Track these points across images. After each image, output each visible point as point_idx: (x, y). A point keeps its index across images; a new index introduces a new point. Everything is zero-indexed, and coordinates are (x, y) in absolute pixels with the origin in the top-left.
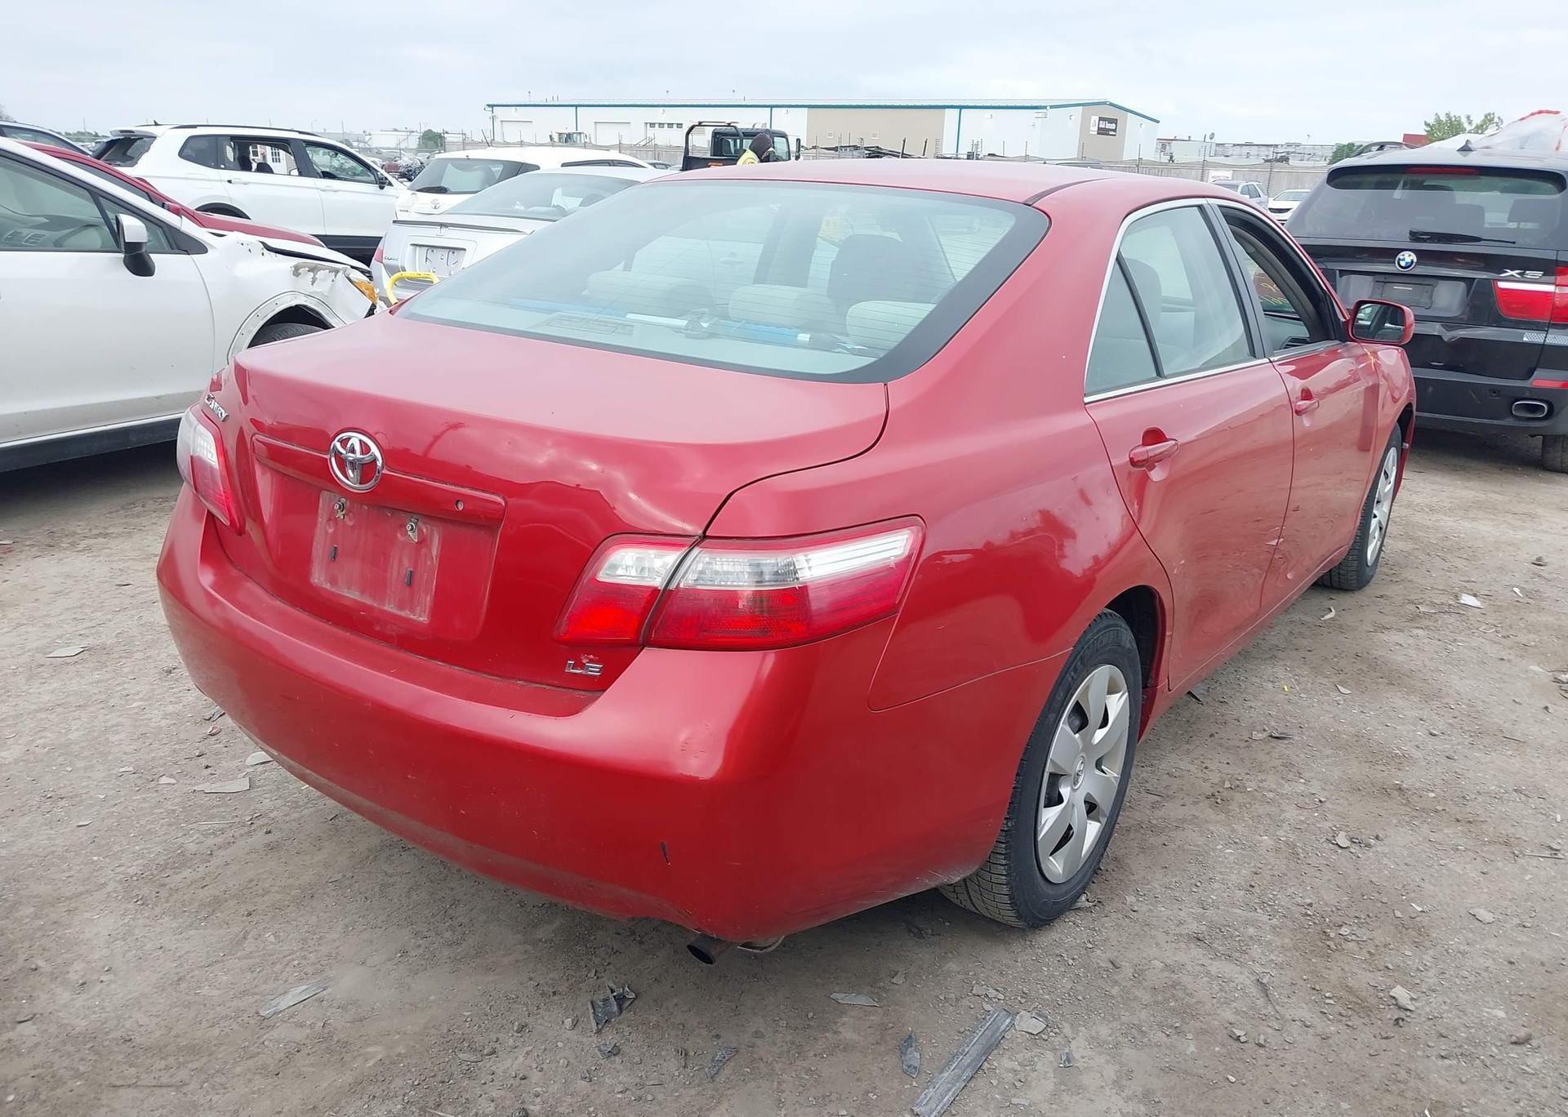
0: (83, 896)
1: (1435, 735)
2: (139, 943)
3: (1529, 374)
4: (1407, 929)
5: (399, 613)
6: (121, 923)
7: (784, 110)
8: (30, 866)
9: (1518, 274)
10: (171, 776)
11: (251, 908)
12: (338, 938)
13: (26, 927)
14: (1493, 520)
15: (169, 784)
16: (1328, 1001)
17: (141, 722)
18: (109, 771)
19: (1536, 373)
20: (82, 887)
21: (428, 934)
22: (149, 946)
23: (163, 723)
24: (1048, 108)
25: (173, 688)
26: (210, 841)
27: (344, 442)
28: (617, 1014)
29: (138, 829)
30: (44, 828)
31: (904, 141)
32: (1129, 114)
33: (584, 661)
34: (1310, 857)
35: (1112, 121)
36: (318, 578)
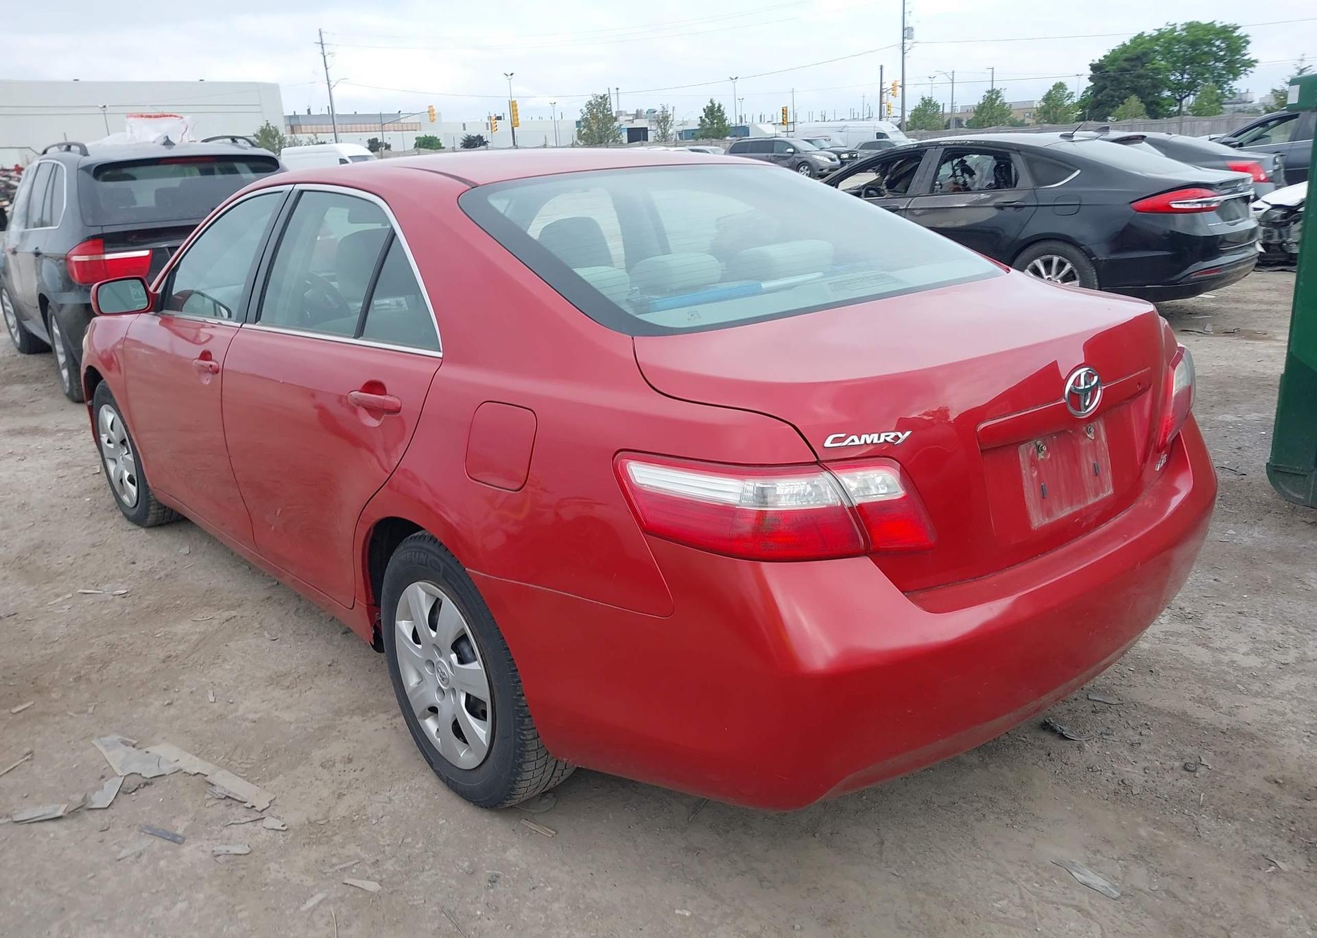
5: (1097, 499)
27: (1077, 382)
36: (1038, 520)
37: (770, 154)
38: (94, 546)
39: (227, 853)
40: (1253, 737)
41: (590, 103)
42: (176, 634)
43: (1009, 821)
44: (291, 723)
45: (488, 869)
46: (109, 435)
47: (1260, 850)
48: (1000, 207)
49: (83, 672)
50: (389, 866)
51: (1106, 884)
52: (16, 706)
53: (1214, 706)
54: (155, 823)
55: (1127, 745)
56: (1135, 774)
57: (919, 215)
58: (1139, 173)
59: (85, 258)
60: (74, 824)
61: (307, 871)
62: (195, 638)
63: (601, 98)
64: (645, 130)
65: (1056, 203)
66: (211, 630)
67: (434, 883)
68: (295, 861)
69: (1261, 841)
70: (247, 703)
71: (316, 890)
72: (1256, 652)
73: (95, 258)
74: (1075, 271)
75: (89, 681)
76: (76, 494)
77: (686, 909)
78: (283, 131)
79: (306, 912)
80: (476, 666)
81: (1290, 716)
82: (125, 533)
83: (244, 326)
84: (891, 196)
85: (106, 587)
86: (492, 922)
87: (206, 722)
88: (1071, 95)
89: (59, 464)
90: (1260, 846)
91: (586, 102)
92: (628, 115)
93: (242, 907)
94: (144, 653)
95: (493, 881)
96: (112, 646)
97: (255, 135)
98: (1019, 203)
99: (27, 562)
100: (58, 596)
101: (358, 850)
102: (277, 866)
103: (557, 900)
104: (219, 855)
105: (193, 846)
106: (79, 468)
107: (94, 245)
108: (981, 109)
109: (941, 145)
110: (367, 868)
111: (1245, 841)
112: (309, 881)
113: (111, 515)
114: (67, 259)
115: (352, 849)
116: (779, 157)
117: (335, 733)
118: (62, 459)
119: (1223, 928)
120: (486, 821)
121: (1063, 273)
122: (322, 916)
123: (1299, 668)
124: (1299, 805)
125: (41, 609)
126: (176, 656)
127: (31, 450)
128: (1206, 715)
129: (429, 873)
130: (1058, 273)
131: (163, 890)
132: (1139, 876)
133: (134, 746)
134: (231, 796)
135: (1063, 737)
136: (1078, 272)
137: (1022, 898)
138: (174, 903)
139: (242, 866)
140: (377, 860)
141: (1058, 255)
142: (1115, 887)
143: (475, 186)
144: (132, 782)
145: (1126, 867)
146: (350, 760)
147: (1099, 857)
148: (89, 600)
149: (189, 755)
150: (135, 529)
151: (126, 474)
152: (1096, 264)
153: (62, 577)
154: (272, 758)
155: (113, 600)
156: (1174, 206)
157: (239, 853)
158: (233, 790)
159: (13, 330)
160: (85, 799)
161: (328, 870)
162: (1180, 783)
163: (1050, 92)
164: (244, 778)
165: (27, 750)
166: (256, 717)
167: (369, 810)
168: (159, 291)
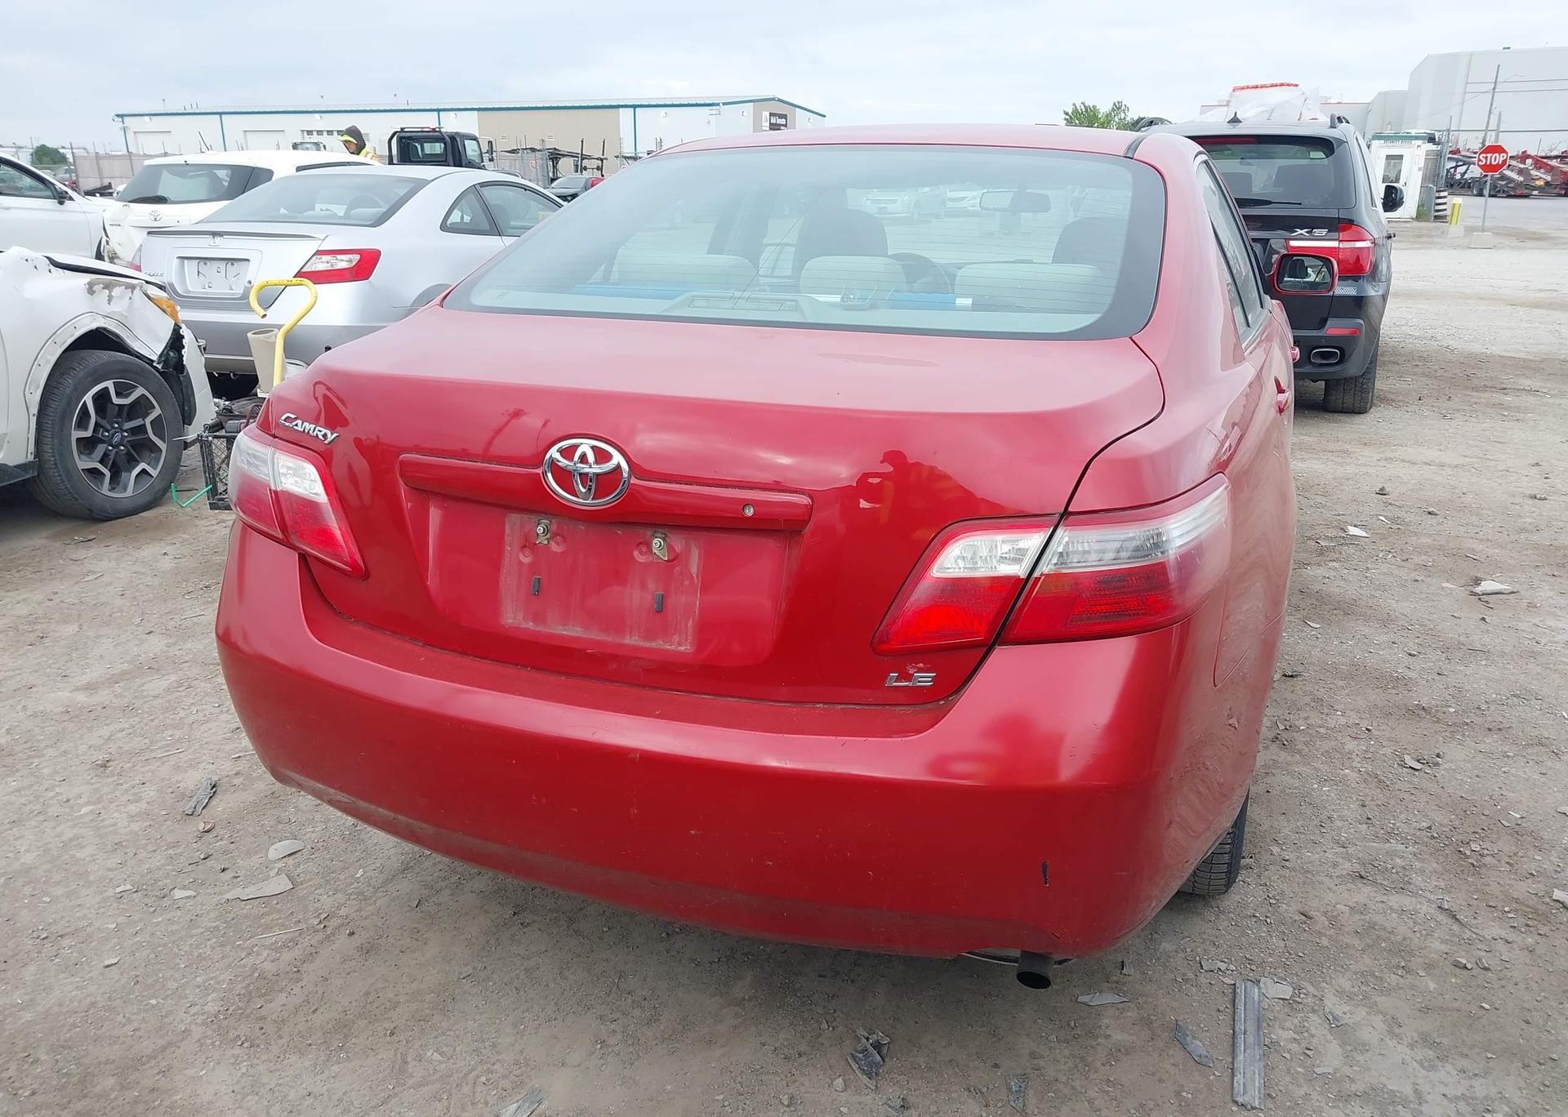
0: (168, 1051)
1: (1414, 655)
2: (277, 1094)
3: (1322, 323)
4: (1522, 836)
5: (647, 644)
6: (240, 1075)
7: (452, 114)
8: (74, 1025)
9: (1307, 232)
10: (184, 888)
11: (389, 1025)
12: (516, 1041)
13: (120, 1102)
14: (1319, 459)
15: (188, 897)
16: (1510, 915)
17: (106, 830)
18: (101, 893)
19: (1328, 322)
20: (160, 1041)
21: (615, 1016)
22: (292, 1095)
23: (135, 827)
24: (721, 105)
25: (121, 784)
26: (287, 956)
27: (568, 453)
28: (881, 1063)
29: (186, 957)
30: (63, 976)
31: (582, 141)
32: (797, 109)
33: (911, 672)
34: (1396, 783)
35: (784, 116)
36: (513, 617)
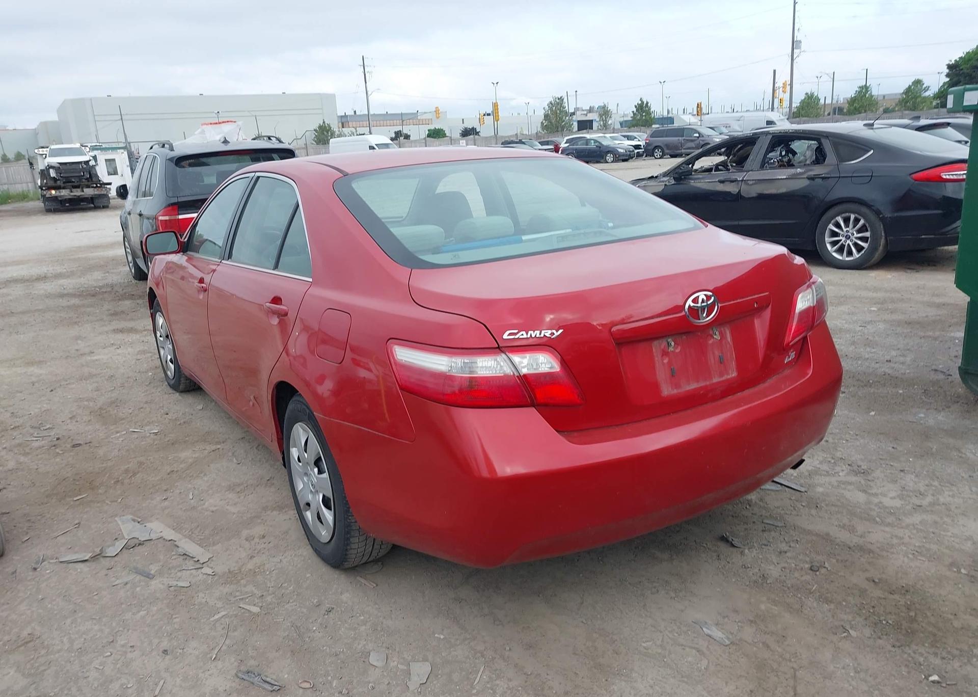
5: (721, 379)
27: (695, 300)
36: (667, 391)
37: (681, 138)
38: (146, 403)
39: (176, 586)
40: (870, 551)
41: (551, 103)
42: (180, 458)
43: (673, 595)
44: (234, 514)
45: (328, 604)
46: (160, 332)
47: (842, 623)
48: (811, 179)
49: (120, 478)
50: (269, 599)
51: (723, 636)
52: (77, 496)
53: (852, 530)
54: (139, 566)
55: (777, 553)
56: (774, 571)
57: (752, 184)
58: (919, 153)
59: (167, 218)
60: (93, 565)
61: (219, 599)
62: (190, 460)
63: (559, 99)
64: (591, 122)
65: (854, 175)
66: (202, 456)
67: (293, 610)
68: (214, 593)
69: (845, 617)
70: (211, 501)
71: (222, 609)
72: (901, 497)
73: (173, 218)
74: (867, 225)
75: (122, 483)
76: (144, 370)
77: (442, 634)
78: (335, 127)
79: (213, 621)
80: (325, 475)
81: (907, 540)
82: (166, 395)
83: (223, 261)
84: (735, 171)
85: (147, 428)
86: (320, 635)
87: (184, 510)
88: (927, 89)
89: (139, 351)
90: (843, 620)
91: (548, 102)
92: (583, 110)
93: (177, 616)
94: (159, 468)
95: (329, 611)
96: (141, 463)
97: (315, 130)
98: (826, 176)
99: (105, 411)
100: (117, 432)
101: (254, 589)
102: (203, 595)
103: (365, 625)
104: (171, 587)
105: (157, 581)
106: (150, 354)
107: (173, 210)
108: (852, 101)
109: (770, 133)
110: (256, 599)
111: (833, 616)
112: (220, 604)
113: (161, 383)
114: (156, 218)
115: (250, 588)
116: (687, 140)
117: (259, 521)
118: (142, 348)
119: (793, 668)
120: (336, 576)
121: (858, 226)
122: (222, 624)
123: (929, 509)
124: (883, 596)
125: (106, 440)
126: (177, 471)
127: (125, 343)
128: (843, 536)
129: (292, 604)
130: (854, 227)
131: (134, 604)
132: (748, 633)
133: (139, 522)
134: (187, 553)
135: (733, 546)
136: (869, 226)
137: (662, 641)
138: (139, 612)
139: (182, 594)
140: (263, 595)
141: (854, 213)
142: (728, 638)
143: (346, 175)
144: (132, 543)
145: (742, 627)
146: (264, 537)
147: (726, 619)
148: (135, 436)
149: (169, 529)
150: (173, 393)
151: (169, 358)
152: (883, 220)
153: (123, 421)
154: (217, 533)
155: (149, 436)
156: (944, 177)
157: (183, 586)
158: (190, 551)
159: (131, 265)
160: (101, 550)
161: (233, 599)
162: (803, 578)
163: (910, 87)
164: (198, 544)
165: (77, 522)
166: (214, 509)
167: (267, 566)
168: (186, 240)
